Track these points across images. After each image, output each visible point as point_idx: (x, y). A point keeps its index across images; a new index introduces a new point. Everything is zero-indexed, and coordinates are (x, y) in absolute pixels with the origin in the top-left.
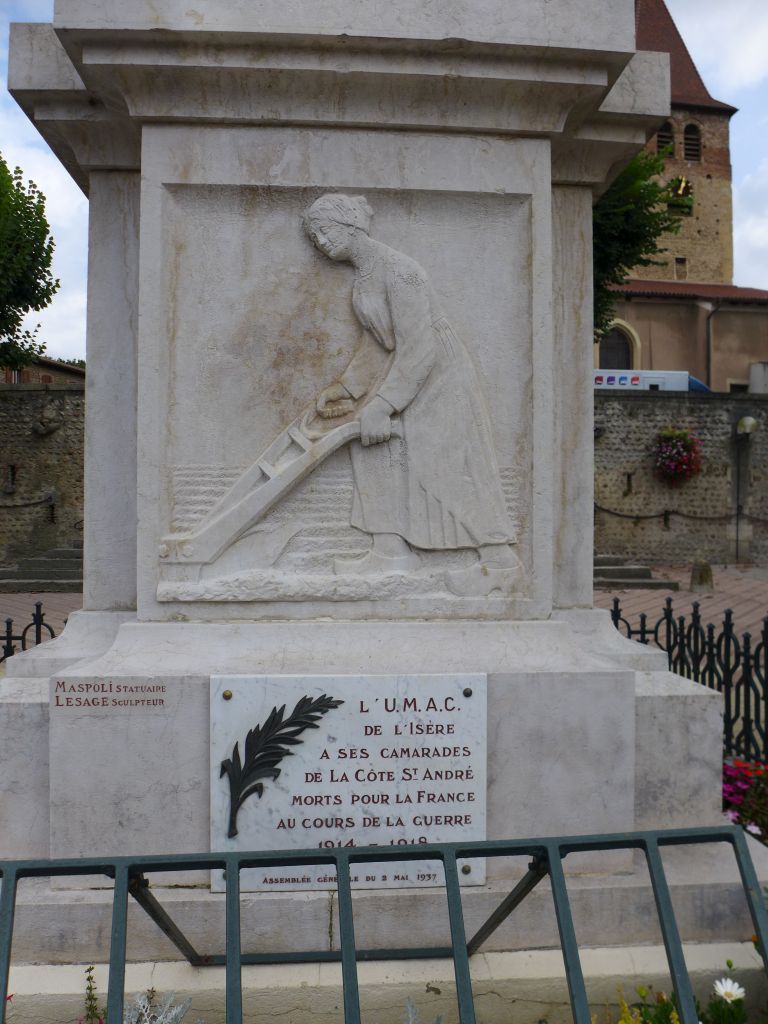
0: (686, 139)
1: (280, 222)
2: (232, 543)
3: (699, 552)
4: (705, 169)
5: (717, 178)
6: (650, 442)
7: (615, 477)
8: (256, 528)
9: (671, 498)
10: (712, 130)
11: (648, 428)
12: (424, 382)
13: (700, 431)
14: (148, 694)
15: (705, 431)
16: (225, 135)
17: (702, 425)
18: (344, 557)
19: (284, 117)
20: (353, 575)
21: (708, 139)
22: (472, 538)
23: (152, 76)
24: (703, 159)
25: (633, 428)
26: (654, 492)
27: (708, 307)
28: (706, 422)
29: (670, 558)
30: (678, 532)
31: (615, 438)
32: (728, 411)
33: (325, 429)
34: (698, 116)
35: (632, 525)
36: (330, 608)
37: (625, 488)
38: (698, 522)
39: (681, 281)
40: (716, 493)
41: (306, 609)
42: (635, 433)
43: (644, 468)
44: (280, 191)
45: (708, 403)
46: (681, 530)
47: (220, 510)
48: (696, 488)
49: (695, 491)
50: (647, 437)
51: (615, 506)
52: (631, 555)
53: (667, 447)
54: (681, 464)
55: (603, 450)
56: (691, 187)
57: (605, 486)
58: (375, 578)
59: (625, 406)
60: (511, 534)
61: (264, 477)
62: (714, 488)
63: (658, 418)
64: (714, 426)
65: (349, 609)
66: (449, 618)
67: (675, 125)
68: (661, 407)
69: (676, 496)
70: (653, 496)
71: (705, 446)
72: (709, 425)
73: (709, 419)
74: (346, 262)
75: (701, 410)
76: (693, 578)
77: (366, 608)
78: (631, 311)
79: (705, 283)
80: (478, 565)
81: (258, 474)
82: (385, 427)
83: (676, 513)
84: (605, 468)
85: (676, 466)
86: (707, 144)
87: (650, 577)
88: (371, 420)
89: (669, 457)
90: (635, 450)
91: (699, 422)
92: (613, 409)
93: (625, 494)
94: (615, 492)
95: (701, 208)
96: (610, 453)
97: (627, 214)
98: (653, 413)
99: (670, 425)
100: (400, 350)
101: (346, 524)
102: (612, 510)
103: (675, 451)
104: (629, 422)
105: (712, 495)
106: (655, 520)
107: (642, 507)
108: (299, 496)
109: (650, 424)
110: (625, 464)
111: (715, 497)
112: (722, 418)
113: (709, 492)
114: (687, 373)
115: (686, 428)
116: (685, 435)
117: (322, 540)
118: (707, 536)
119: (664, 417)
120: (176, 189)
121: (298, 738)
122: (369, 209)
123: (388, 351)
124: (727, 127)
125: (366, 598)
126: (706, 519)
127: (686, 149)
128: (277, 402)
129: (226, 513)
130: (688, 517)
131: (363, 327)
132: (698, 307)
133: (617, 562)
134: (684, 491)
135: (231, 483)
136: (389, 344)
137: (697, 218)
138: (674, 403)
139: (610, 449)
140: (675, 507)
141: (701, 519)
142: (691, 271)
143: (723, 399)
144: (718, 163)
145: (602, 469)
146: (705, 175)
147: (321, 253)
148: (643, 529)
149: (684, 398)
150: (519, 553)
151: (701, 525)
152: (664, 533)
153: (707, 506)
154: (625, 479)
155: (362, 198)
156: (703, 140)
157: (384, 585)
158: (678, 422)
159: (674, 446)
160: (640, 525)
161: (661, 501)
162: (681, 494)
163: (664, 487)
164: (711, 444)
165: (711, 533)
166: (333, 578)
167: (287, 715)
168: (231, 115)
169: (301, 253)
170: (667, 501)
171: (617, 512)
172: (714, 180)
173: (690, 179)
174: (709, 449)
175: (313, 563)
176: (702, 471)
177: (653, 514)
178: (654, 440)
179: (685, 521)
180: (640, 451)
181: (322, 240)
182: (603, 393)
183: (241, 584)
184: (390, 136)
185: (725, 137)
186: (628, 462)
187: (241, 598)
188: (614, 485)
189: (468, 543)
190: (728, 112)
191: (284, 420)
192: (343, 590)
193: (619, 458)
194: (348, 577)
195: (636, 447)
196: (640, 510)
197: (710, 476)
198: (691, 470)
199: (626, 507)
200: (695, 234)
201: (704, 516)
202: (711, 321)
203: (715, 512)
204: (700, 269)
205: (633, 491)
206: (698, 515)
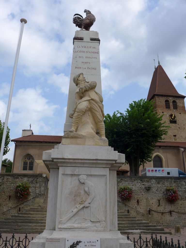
0: (173, 104)
1: (75, 178)
2: (68, 220)
3: (181, 223)
4: (179, 112)
5: (183, 114)
6: (164, 191)
7: (155, 201)
8: (71, 218)
9: (172, 207)
10: (180, 102)
11: (163, 187)
12: (93, 199)
13: (177, 187)
14: (58, 240)
15: (179, 188)
16: (69, 168)
17: (178, 186)
18: (83, 222)
19: (76, 166)
20: (84, 225)
21: (179, 104)
22: (99, 220)
23: (61, 162)
24: (178, 109)
25: (159, 187)
26: (166, 205)
27: (182, 149)
28: (179, 185)
29: (173, 225)
30: (174, 217)
31: (154, 190)
32: (185, 182)
33: (80, 205)
34: (176, 98)
35: (161, 215)
36: (80, 230)
37: (158, 204)
38: (180, 214)
39: (176, 141)
40: (184, 205)
41: (77, 230)
42: (160, 188)
43: (163, 198)
44: (75, 175)
45: (179, 180)
46: (175, 216)
47: (67, 216)
48: (178, 204)
49: (178, 205)
50: (163, 189)
51: (156, 209)
52: (161, 224)
53: (168, 192)
54: (173, 197)
55: (151, 193)
56: (176, 116)
57: (153, 203)
58: (86, 225)
59: (156, 181)
60: (104, 220)
61: (73, 212)
62: (183, 204)
63: (166, 184)
64: (181, 186)
65: (83, 230)
66: (96, 231)
67: (170, 101)
68: (166, 181)
69: (173, 206)
70: (166, 206)
71: (180, 192)
72: (180, 186)
73: (180, 184)
74: (84, 183)
75: (177, 182)
76: (175, 231)
77: (85, 230)
78: (161, 151)
79: (182, 142)
80: (100, 224)
81: (72, 211)
82: (88, 205)
83: (173, 211)
84: (152, 198)
85: (172, 198)
86: (179, 105)
87: (164, 231)
88: (86, 204)
89: (169, 195)
90: (160, 193)
91: (177, 185)
92: (153, 181)
93: (158, 206)
94: (156, 205)
95: (179, 121)
96: (153, 194)
97: (153, 131)
98: (164, 183)
99: (169, 186)
100: (90, 195)
101: (83, 218)
102: (155, 211)
103: (171, 193)
104: (158, 185)
105: (183, 206)
106: (167, 214)
107: (163, 210)
108: (77, 214)
109: (164, 186)
110: (157, 197)
111: (184, 207)
112: (183, 184)
113: (182, 205)
114: (178, 169)
115: (174, 187)
116: (173, 189)
117: (80, 220)
118: (183, 218)
119: (167, 184)
120: (63, 174)
121: (76, 246)
122: (87, 177)
123: (89, 195)
124: (184, 101)
125: (85, 228)
126: (182, 213)
127: (173, 107)
128: (74, 202)
129: (68, 216)
130: (177, 212)
131: (85, 192)
132: (180, 149)
133: (155, 226)
134: (175, 205)
135: (68, 212)
136: (89, 194)
137: (178, 124)
138: (170, 180)
139: (153, 193)
140: (173, 210)
141: (181, 213)
142: (178, 138)
143: (183, 179)
144: (182, 110)
145: (151, 198)
146: (179, 113)
147: (80, 182)
148: (164, 216)
149: (172, 178)
150: (105, 222)
151: (181, 215)
152: (171, 217)
153: (182, 209)
154: (158, 201)
155: (86, 175)
156: (177, 104)
157: (87, 226)
158: (171, 185)
159: (171, 192)
160: (163, 215)
161: (169, 208)
162: (174, 206)
163: (169, 204)
164: (181, 191)
165: (184, 217)
166: (81, 225)
167: (75, 243)
168: (70, 166)
169: (77, 182)
170: (170, 208)
171: (157, 211)
172: (182, 114)
173: (175, 114)
174: (181, 193)
175: (78, 223)
176: (179, 199)
177: (167, 212)
178: (165, 190)
179: (176, 214)
180: (162, 193)
181: (81, 181)
182: (150, 177)
183: (69, 226)
184: (89, 168)
185: (184, 103)
186: (158, 196)
187: (69, 228)
188: (155, 203)
189: (98, 221)
190: (184, 97)
191: (75, 204)
192: (82, 227)
193: (156, 195)
194: (83, 225)
195: (160, 192)
196: (163, 211)
197: (182, 200)
198: (176, 199)
199: (159, 210)
200: (178, 128)
201: (181, 212)
202: (184, 153)
203: (184, 211)
204: (180, 138)
205: (161, 205)
206: (180, 212)
